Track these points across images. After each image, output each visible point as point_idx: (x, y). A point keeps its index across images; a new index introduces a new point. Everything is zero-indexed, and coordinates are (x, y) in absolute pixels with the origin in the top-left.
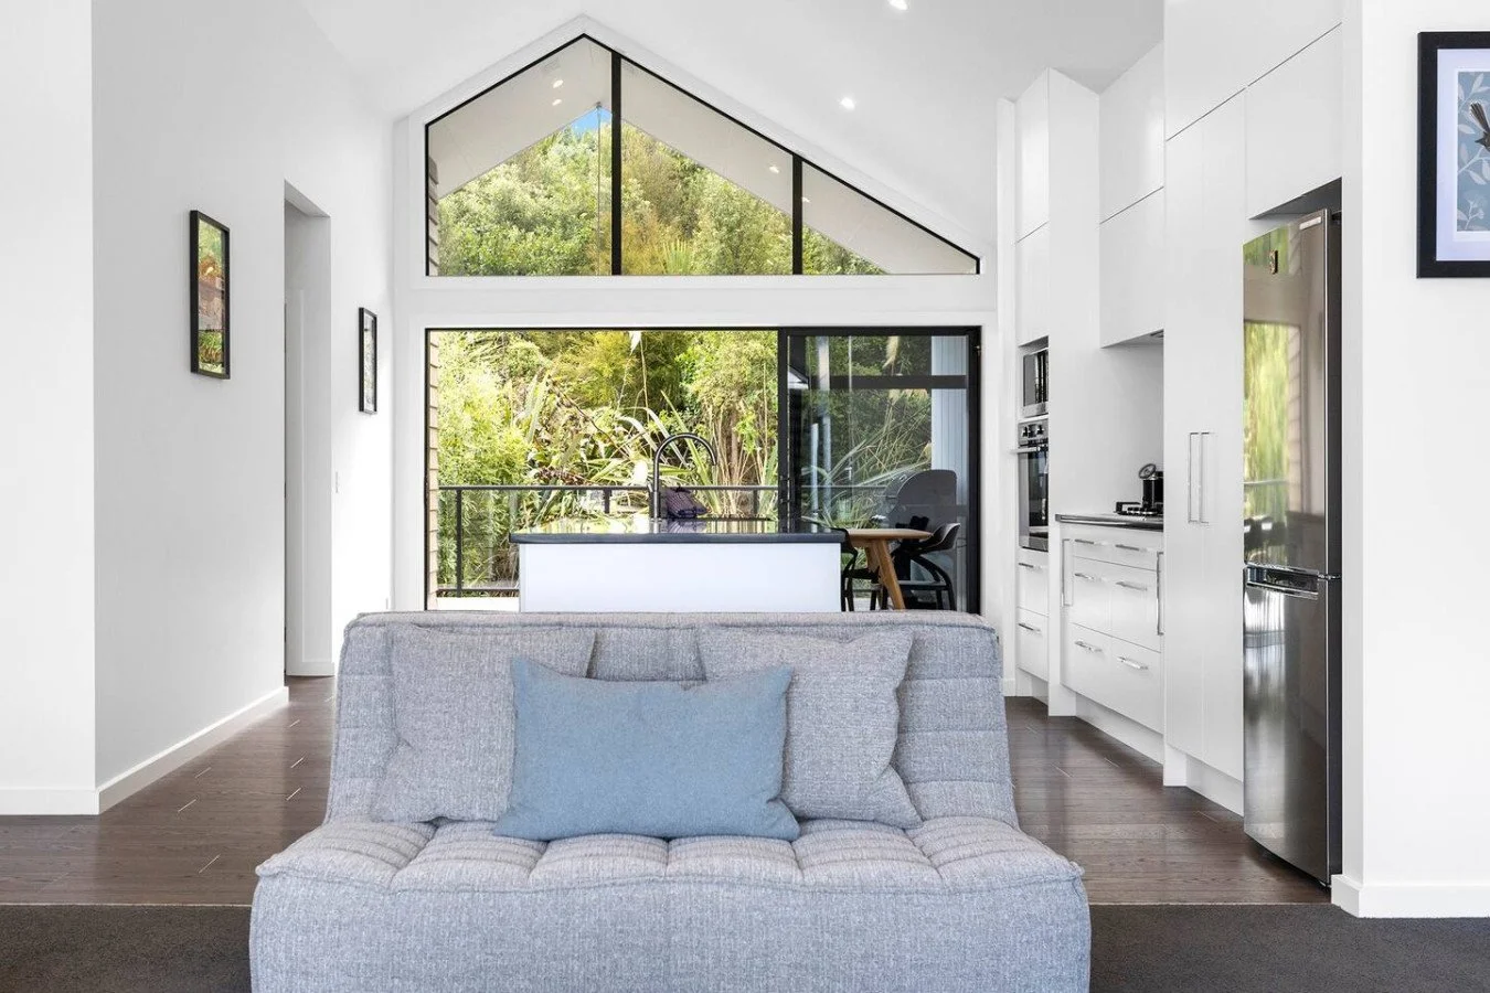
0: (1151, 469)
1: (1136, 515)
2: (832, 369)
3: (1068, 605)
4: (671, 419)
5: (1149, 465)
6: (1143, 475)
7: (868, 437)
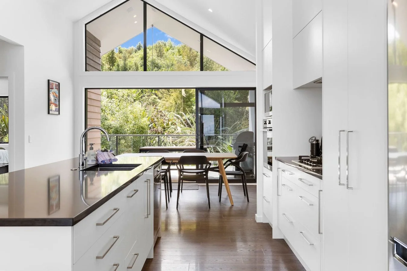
0: (314, 138)
1: (308, 164)
2: (224, 102)
3: (280, 195)
4: (189, 115)
5: (313, 137)
6: (310, 141)
7: (239, 120)
